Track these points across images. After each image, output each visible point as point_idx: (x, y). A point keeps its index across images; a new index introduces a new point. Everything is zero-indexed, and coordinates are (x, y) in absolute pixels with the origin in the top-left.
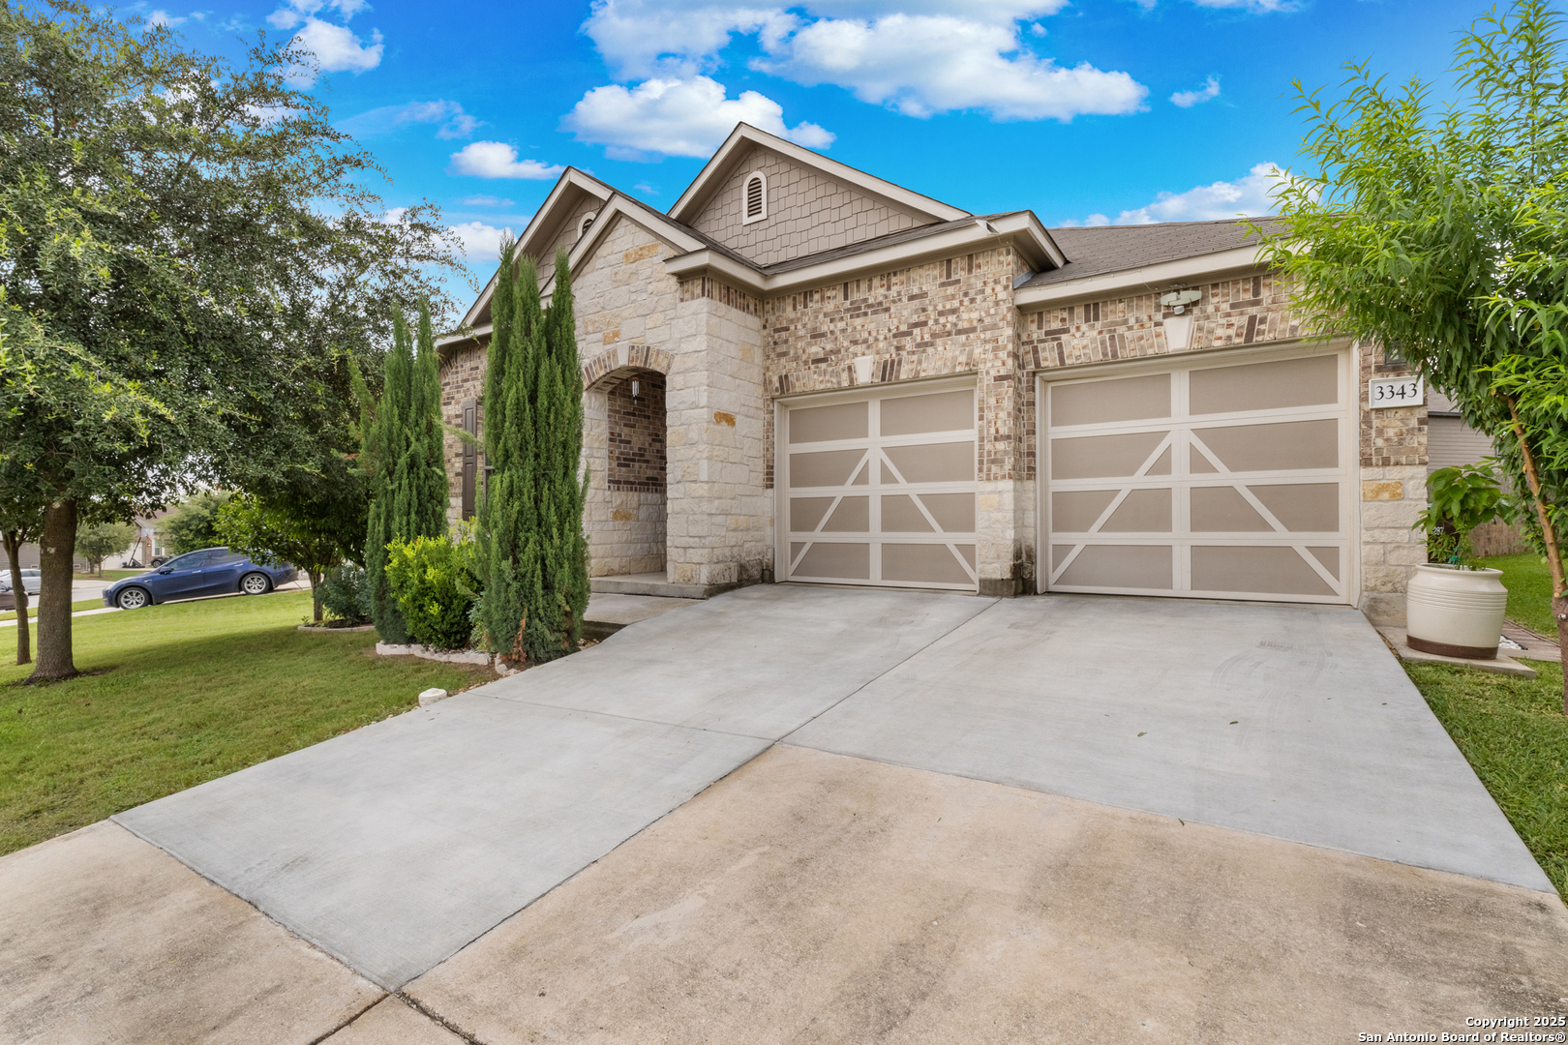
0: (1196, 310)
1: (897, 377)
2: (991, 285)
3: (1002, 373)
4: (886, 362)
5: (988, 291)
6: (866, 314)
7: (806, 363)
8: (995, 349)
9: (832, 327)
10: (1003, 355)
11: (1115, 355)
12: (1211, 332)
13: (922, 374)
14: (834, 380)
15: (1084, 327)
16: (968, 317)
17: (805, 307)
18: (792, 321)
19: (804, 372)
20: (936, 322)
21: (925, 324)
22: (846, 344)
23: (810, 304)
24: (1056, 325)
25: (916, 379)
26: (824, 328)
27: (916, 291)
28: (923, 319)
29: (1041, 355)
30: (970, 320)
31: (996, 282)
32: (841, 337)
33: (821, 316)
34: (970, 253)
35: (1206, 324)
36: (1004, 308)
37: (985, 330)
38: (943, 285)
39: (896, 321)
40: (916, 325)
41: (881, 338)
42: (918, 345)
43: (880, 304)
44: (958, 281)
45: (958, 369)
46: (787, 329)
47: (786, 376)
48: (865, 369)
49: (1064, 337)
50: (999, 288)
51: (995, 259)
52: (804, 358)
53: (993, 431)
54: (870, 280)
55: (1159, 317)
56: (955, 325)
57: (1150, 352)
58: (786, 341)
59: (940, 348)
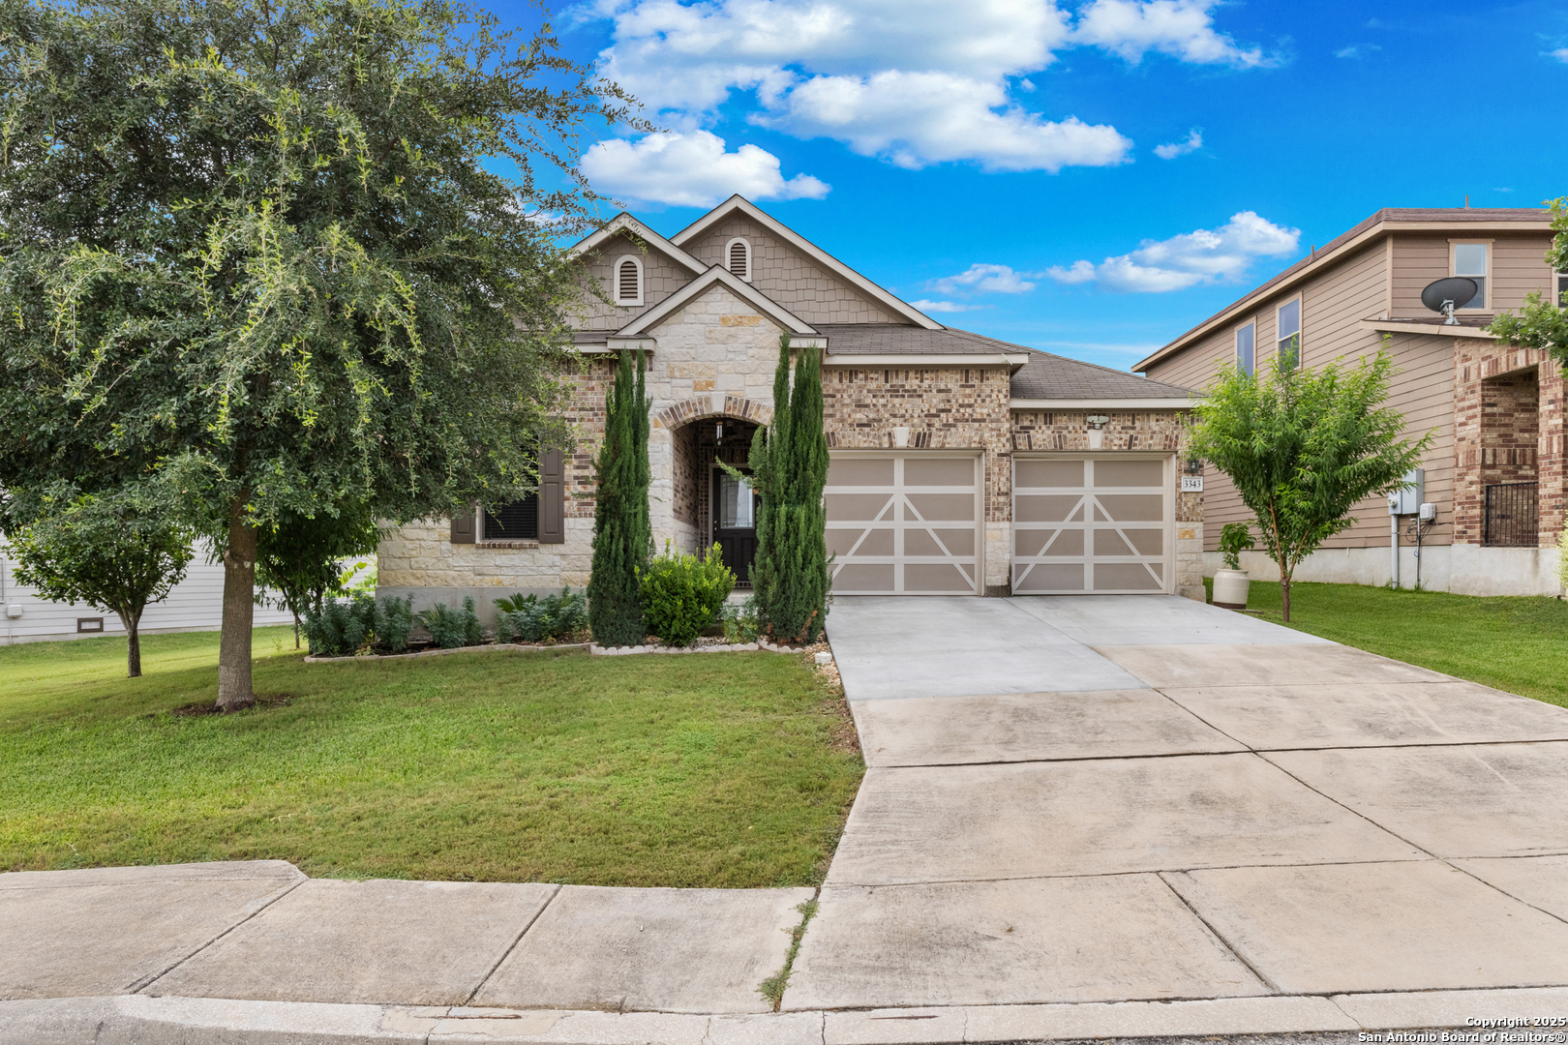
0: (1104, 427)
1: (928, 445)
2: (996, 393)
3: (1003, 451)
4: (919, 434)
5: (994, 396)
6: (903, 396)
7: (851, 425)
8: (999, 435)
9: (874, 401)
10: (1003, 440)
11: (1061, 447)
12: (1111, 441)
13: (947, 446)
14: (876, 441)
15: (1044, 427)
16: (981, 411)
17: (851, 381)
18: (838, 391)
19: (848, 432)
20: (958, 411)
21: (950, 411)
22: (887, 415)
23: (855, 381)
24: (1027, 423)
25: (942, 448)
26: (868, 401)
27: (942, 387)
28: (948, 407)
29: (1017, 441)
30: (982, 414)
31: (1000, 391)
32: (882, 410)
33: (865, 391)
34: (983, 370)
35: (1109, 436)
36: (1004, 410)
37: (992, 421)
38: (962, 386)
39: (927, 406)
40: (943, 411)
41: (916, 415)
42: (944, 425)
43: (915, 391)
44: (973, 386)
45: (973, 445)
46: (834, 396)
47: (833, 434)
48: (902, 436)
49: (1032, 432)
50: (1001, 396)
51: (999, 376)
52: (850, 421)
53: (996, 489)
54: (907, 372)
55: (1085, 428)
56: (971, 415)
57: (1080, 448)
58: (833, 406)
59: (961, 430)
